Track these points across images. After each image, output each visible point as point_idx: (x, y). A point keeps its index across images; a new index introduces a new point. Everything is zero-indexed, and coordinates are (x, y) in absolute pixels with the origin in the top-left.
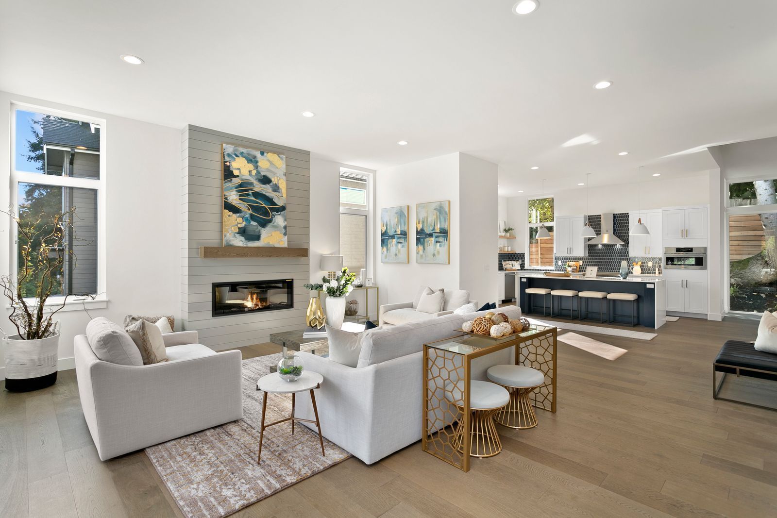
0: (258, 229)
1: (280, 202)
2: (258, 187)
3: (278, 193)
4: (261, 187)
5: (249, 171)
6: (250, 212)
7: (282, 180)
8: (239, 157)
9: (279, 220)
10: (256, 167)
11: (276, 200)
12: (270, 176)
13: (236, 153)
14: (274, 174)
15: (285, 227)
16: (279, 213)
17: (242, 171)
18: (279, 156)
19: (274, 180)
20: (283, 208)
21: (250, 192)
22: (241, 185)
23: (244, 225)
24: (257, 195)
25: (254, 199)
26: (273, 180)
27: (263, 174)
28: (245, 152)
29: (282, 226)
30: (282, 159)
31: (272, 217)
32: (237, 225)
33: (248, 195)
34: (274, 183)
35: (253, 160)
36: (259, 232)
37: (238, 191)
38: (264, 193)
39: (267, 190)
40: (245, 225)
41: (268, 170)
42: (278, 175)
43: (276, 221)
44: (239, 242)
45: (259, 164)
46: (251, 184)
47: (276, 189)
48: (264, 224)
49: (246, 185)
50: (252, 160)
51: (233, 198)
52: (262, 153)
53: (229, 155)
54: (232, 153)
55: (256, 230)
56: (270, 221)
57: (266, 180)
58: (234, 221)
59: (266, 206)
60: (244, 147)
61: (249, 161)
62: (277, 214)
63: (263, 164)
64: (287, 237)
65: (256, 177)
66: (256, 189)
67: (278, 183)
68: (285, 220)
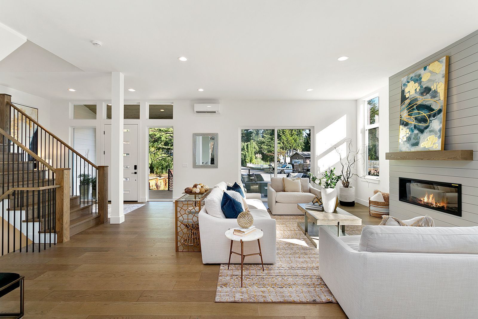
0: (419, 136)
1: (436, 107)
2: (421, 100)
3: (435, 98)
4: (422, 99)
5: (415, 90)
6: (414, 123)
7: (441, 83)
8: (410, 82)
9: (436, 124)
10: (420, 84)
11: (433, 107)
12: (428, 85)
13: (408, 80)
14: (434, 81)
15: (441, 130)
16: (436, 117)
17: (410, 93)
18: (439, 61)
19: (433, 88)
20: (439, 111)
21: (415, 106)
22: (409, 104)
23: (409, 135)
24: (419, 107)
25: (417, 111)
26: (432, 88)
27: (424, 87)
28: (413, 76)
29: (438, 130)
30: (441, 62)
31: (429, 123)
32: (405, 136)
33: (413, 109)
34: (433, 90)
36: (419, 138)
37: (408, 109)
38: (425, 103)
39: (427, 100)
40: (411, 134)
41: (429, 81)
42: (437, 81)
43: (433, 126)
44: (407, 148)
45: (422, 80)
46: (416, 100)
47: (435, 94)
48: (422, 131)
49: (412, 102)
50: (418, 79)
51: (405, 115)
52: (425, 68)
53: (404, 85)
54: (406, 82)
56: (427, 127)
57: (427, 90)
58: (404, 133)
59: (425, 115)
60: (413, 72)
61: (416, 81)
62: (434, 118)
63: (426, 77)
64: (441, 139)
65: (420, 92)
66: (419, 103)
67: (437, 89)
68: (441, 123)
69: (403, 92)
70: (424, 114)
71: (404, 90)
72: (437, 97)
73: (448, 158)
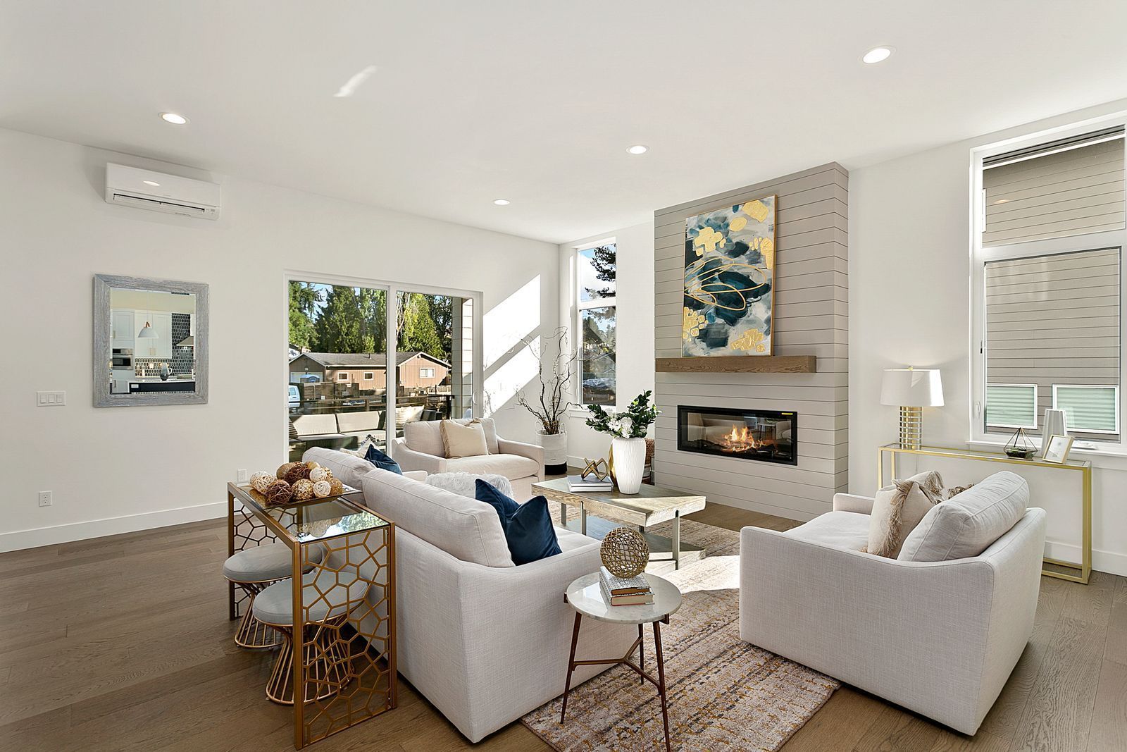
0: (725, 329)
1: (760, 279)
2: (729, 264)
3: (758, 265)
4: (732, 263)
5: (716, 244)
6: (716, 304)
7: (767, 239)
8: (703, 228)
9: (759, 310)
10: (726, 234)
11: (753, 279)
12: (744, 239)
13: (700, 224)
14: (753, 233)
15: (768, 321)
16: (759, 297)
17: (706, 248)
18: (762, 201)
19: (753, 245)
20: (766, 288)
21: (717, 274)
22: (704, 269)
23: (706, 325)
24: (726, 276)
25: (722, 284)
26: (750, 245)
27: (734, 241)
28: (711, 218)
29: (763, 320)
30: (767, 203)
31: (746, 306)
32: (697, 327)
33: (713, 279)
34: (753, 249)
35: (722, 224)
36: (726, 333)
37: (701, 278)
38: (736, 271)
39: (741, 265)
40: (708, 325)
41: (744, 232)
42: (759, 234)
43: (753, 313)
44: (700, 350)
45: (730, 228)
46: (719, 262)
47: (756, 258)
48: (732, 321)
49: (710, 266)
50: (721, 226)
51: (695, 289)
52: (736, 209)
53: (692, 231)
54: (695, 227)
55: (722, 331)
56: (743, 314)
57: (739, 249)
58: (694, 322)
59: (738, 291)
60: (711, 210)
61: (717, 228)
62: (756, 300)
63: (737, 225)
64: (770, 337)
65: (726, 249)
66: (724, 268)
67: (759, 248)
68: (769, 308)
69: (689, 244)
70: (736, 290)
71: (692, 241)
72: (760, 263)
73: (786, 369)
